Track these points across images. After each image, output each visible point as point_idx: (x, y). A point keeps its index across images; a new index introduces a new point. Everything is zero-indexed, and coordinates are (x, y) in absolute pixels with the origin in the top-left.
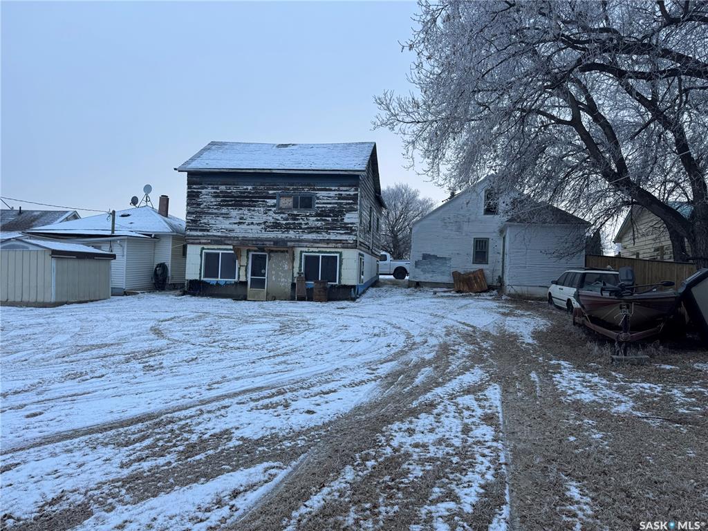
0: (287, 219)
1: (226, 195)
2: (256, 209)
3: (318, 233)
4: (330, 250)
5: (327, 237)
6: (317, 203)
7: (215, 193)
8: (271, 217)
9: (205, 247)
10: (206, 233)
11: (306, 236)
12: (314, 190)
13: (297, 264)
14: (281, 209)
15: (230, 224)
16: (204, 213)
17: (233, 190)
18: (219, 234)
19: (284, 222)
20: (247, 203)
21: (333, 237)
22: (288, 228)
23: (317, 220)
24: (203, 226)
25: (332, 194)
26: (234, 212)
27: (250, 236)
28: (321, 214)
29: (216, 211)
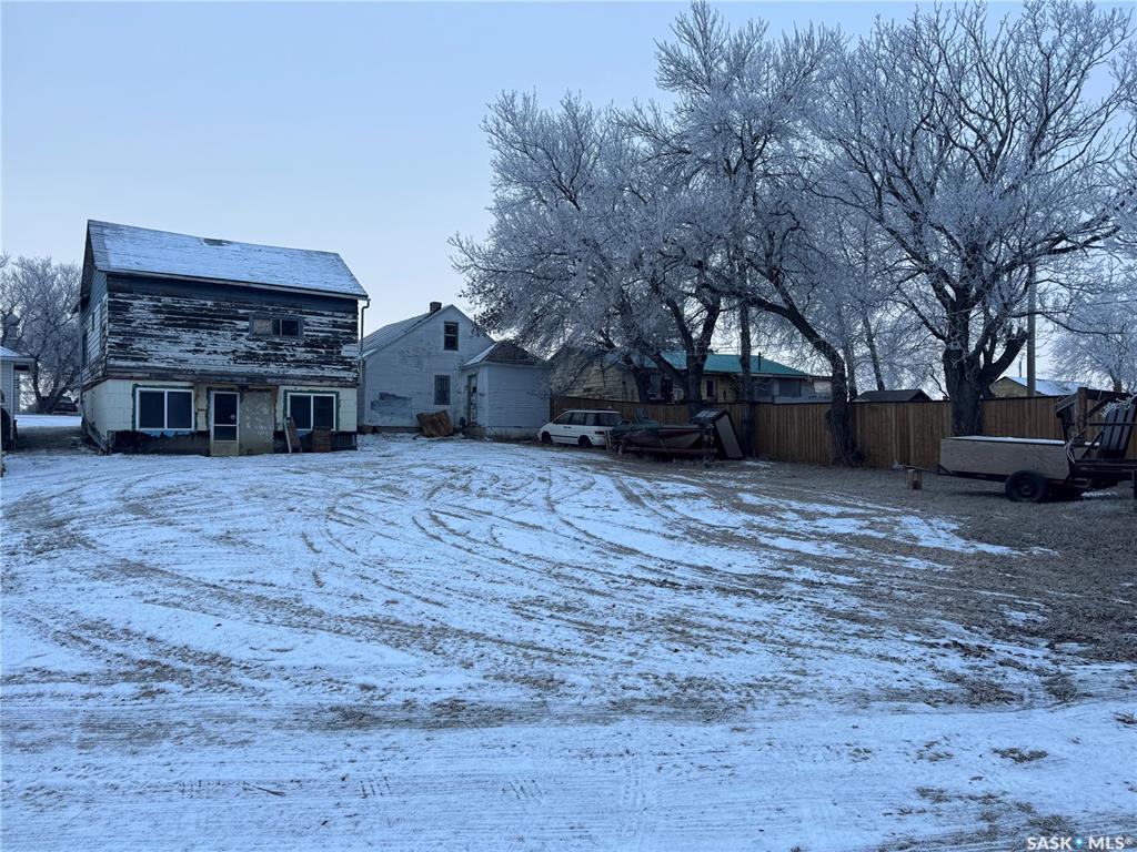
0: (265, 349)
1: (171, 310)
2: (220, 332)
3: (308, 367)
4: (324, 390)
5: (321, 373)
6: (306, 330)
7: (154, 306)
8: (243, 345)
9: (141, 383)
10: (141, 364)
11: (292, 372)
12: (302, 313)
13: (280, 407)
14: (255, 334)
15: (181, 351)
16: (137, 335)
17: (184, 304)
18: (164, 365)
19: (262, 352)
20: (207, 324)
21: (327, 373)
22: (267, 360)
23: (308, 352)
24: (137, 354)
25: (325, 320)
26: (187, 336)
27: (213, 369)
28: (312, 344)
29: (157, 333)
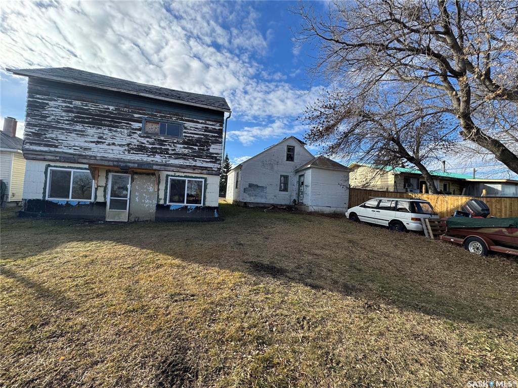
0: (153, 144)
1: (80, 111)
2: (119, 130)
3: (185, 159)
4: (196, 176)
5: (194, 163)
6: (185, 133)
7: (66, 107)
8: (136, 140)
9: (52, 164)
10: (53, 149)
11: (172, 161)
12: (182, 120)
13: (162, 187)
14: (147, 133)
15: (85, 142)
16: (51, 127)
17: (91, 107)
18: (72, 151)
19: (150, 146)
20: (108, 123)
21: (198, 164)
22: (154, 152)
23: (185, 148)
24: (49, 141)
25: (199, 126)
26: (91, 131)
27: (111, 156)
28: (189, 143)
29: (67, 127)
